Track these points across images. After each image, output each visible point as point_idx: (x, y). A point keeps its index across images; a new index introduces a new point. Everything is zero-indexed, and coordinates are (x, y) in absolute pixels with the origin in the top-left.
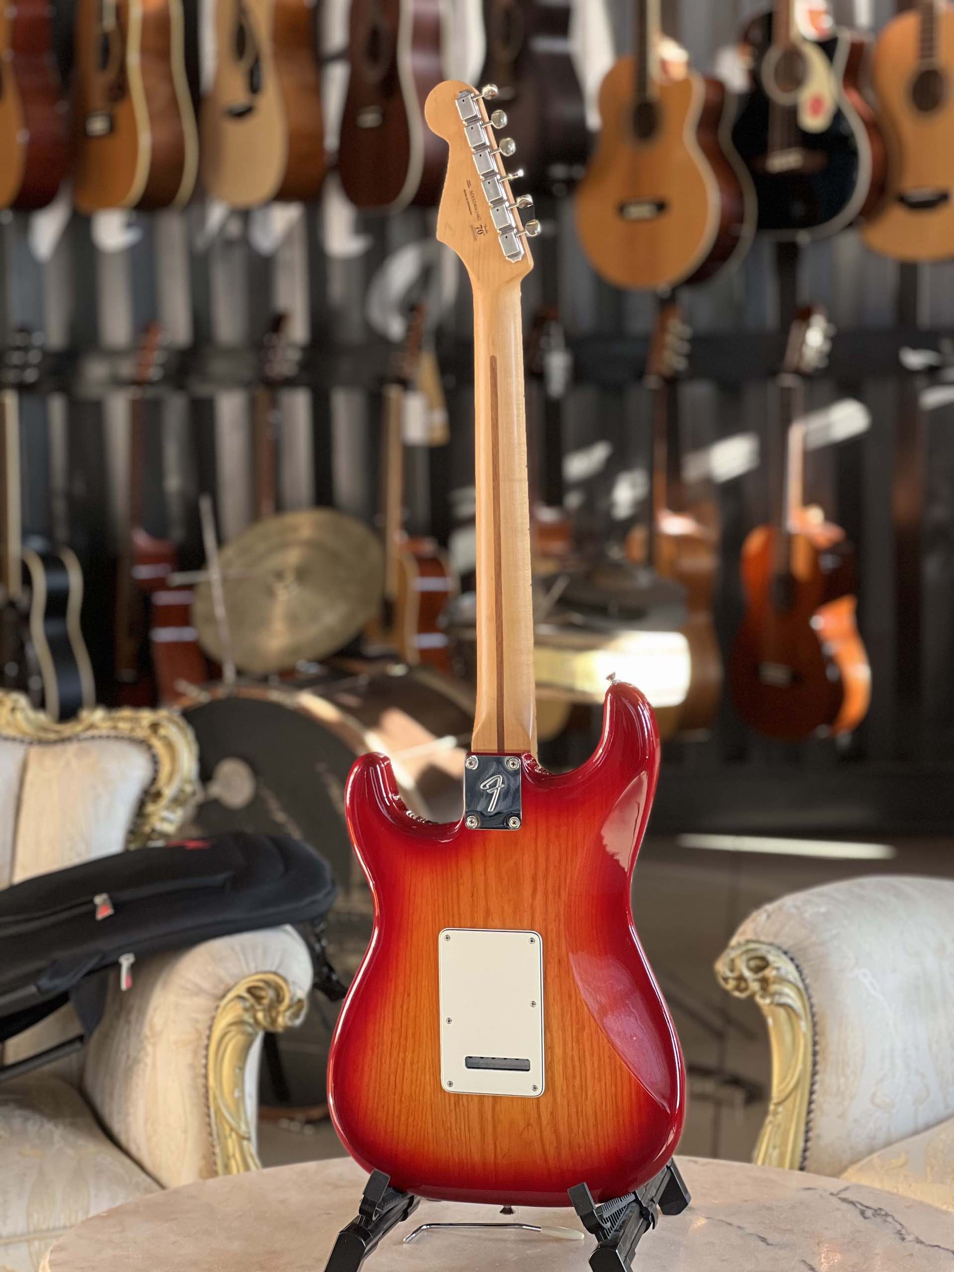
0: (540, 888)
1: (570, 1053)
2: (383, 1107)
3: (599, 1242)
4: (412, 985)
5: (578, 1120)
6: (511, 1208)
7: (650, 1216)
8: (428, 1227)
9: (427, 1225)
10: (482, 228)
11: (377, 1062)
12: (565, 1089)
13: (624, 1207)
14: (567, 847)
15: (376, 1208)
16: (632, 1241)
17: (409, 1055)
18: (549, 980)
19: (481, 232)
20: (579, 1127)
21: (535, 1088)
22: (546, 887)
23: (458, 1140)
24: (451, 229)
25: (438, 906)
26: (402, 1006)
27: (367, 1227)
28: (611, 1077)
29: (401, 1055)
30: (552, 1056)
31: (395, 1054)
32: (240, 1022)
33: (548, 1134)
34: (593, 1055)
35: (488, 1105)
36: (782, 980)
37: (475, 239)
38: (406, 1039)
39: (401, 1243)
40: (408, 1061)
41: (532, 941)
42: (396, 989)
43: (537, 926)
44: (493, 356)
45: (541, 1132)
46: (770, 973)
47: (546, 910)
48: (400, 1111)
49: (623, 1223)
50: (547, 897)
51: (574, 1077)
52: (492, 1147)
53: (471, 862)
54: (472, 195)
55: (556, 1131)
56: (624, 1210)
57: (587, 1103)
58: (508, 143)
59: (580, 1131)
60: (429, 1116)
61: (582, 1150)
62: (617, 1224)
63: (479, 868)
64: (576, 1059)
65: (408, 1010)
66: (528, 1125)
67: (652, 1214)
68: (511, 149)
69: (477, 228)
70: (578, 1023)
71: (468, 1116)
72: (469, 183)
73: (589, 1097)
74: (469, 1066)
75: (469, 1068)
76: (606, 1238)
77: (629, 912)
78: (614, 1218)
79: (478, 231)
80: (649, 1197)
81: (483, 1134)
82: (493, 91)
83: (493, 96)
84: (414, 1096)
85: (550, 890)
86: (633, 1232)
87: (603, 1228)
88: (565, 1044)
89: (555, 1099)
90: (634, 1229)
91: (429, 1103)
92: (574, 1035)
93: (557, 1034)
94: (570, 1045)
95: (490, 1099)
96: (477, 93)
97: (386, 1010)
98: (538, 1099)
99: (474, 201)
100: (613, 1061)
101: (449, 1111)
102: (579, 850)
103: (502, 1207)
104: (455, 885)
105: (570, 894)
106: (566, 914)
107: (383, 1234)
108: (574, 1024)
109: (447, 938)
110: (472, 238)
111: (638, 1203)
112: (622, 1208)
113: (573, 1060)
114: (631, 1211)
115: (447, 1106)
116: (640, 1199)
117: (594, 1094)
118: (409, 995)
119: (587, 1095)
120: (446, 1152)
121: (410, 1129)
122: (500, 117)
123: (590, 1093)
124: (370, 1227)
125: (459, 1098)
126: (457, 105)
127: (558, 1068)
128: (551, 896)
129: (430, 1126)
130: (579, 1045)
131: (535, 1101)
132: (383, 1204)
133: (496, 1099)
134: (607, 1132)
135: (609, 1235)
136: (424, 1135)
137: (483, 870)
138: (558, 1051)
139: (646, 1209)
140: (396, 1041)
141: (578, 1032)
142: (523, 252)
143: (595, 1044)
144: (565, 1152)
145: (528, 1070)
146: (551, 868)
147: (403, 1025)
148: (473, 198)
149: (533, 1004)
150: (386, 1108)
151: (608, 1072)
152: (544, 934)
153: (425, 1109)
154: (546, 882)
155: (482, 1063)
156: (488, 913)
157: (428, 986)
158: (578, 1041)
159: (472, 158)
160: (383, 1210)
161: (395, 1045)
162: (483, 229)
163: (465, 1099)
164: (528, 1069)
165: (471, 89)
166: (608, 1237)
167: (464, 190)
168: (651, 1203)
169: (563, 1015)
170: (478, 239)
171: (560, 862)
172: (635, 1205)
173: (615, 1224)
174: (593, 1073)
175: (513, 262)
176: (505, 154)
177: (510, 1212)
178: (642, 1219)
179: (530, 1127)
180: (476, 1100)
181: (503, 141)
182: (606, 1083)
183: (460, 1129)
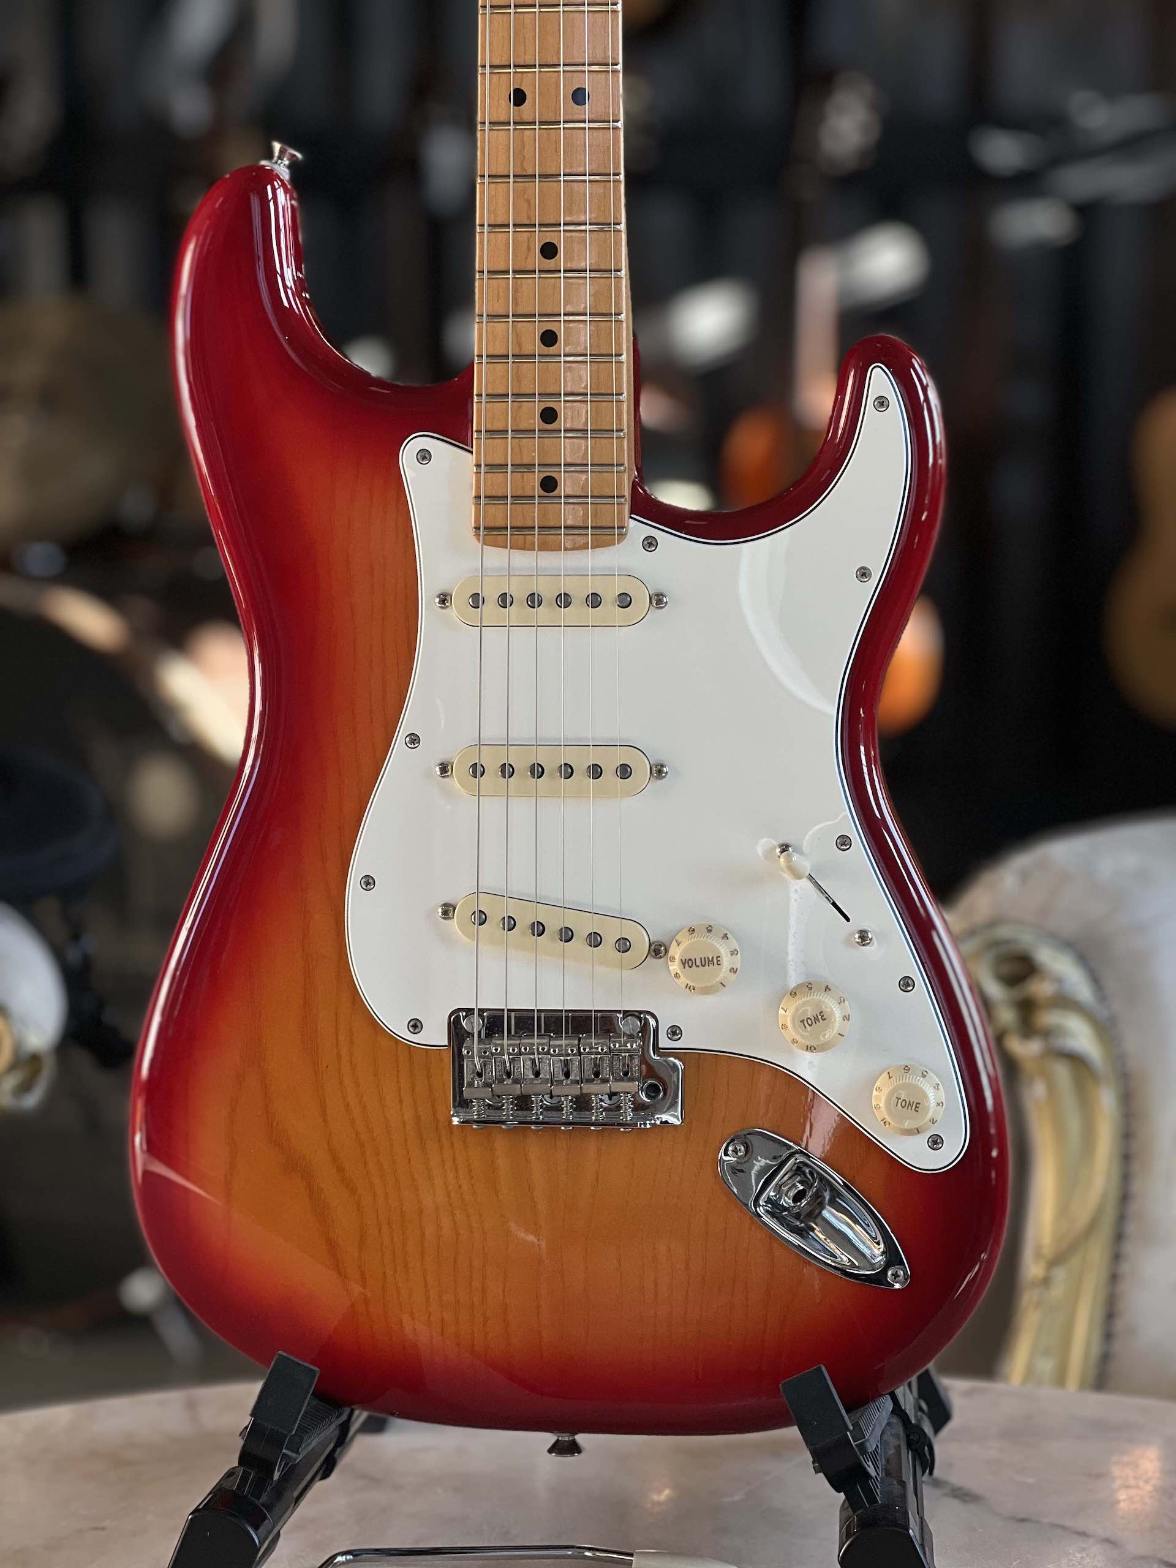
3: (854, 1511)
6: (574, 1439)
7: (927, 1447)
15: (285, 1450)
27: (258, 1498)
36: (1064, 1002)
46: (1041, 989)
49: (888, 1462)
67: (929, 1440)
76: (873, 1500)
87: (867, 1476)
103: (554, 1438)
111: (899, 1417)
114: (892, 1435)
116: (904, 1409)
160: (297, 1452)
166: (879, 1499)
172: (896, 1421)
177: (573, 1448)
178: (910, 1453)
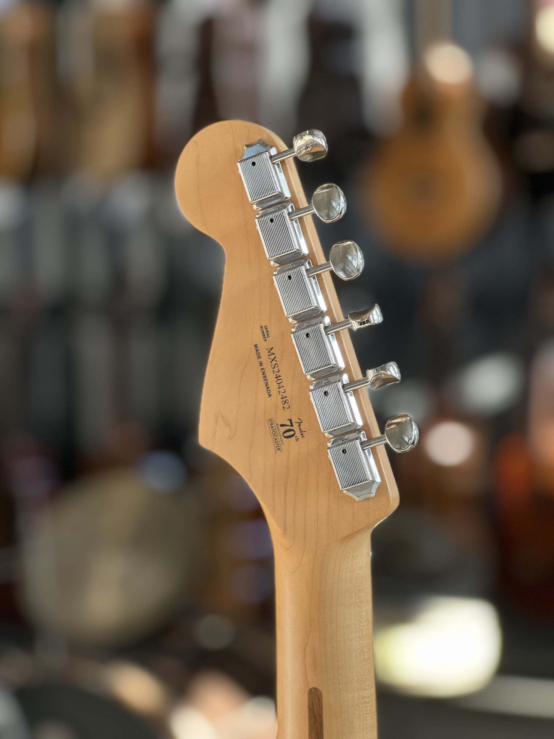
10: (292, 426)
19: (289, 433)
24: (228, 425)
37: (278, 448)
44: (316, 689)
54: (272, 357)
58: (346, 251)
68: (355, 263)
69: (282, 425)
72: (265, 333)
79: (284, 433)
82: (317, 145)
83: (315, 154)
96: (284, 147)
99: (276, 370)
110: (271, 446)
122: (330, 198)
126: (240, 172)
142: (378, 480)
148: (274, 363)
159: (273, 282)
162: (295, 427)
165: (270, 137)
167: (256, 346)
170: (283, 447)
175: (357, 499)
176: (341, 275)
181: (338, 248)
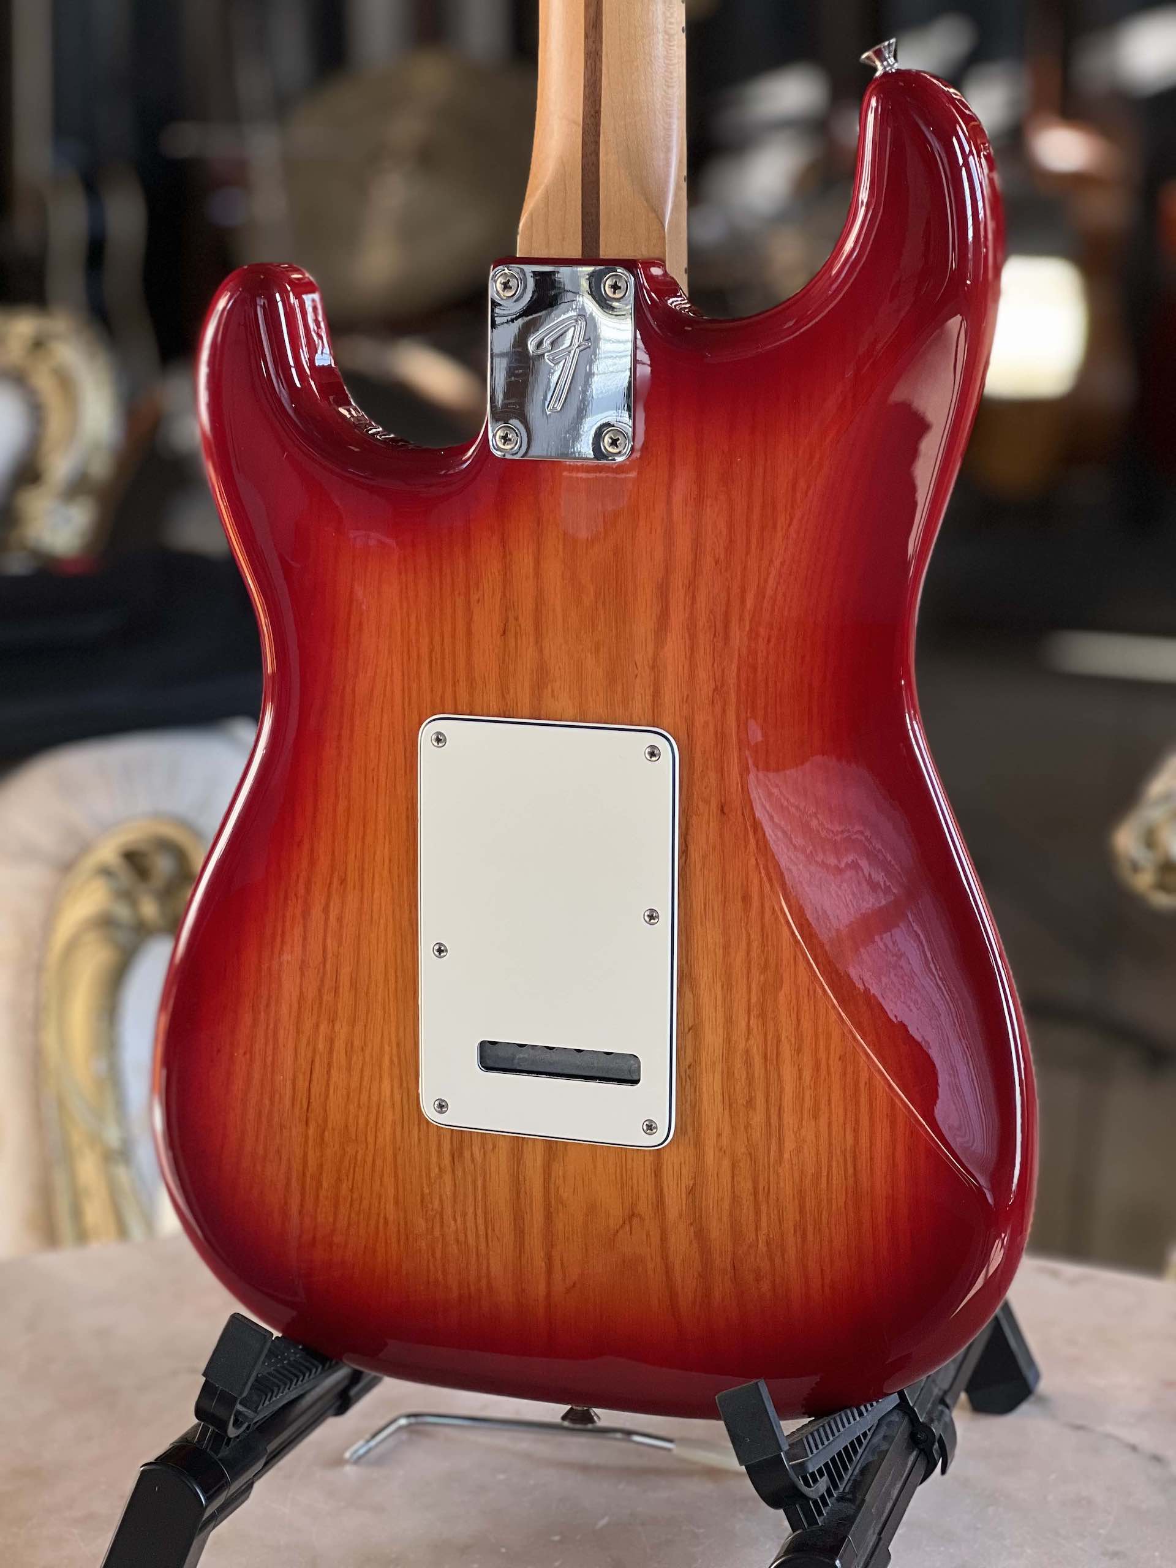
0: (678, 618)
1: (742, 1045)
2: (279, 1152)
3: (794, 1531)
4: (351, 856)
5: (758, 1212)
6: (588, 1412)
7: (936, 1446)
8: (413, 1420)
9: (409, 1416)
11: (266, 1044)
12: (727, 1131)
13: (865, 1435)
14: (750, 508)
15: (239, 1407)
16: (883, 1518)
17: (342, 1030)
18: (695, 855)
20: (757, 1228)
21: (650, 1127)
22: (691, 613)
23: (457, 1241)
25: (418, 656)
26: (326, 910)
27: (217, 1453)
28: (845, 1110)
29: (323, 1028)
30: (697, 1049)
31: (308, 1025)
32: (105, 923)
33: (681, 1243)
34: (799, 1050)
35: (534, 1163)
38: (336, 990)
39: (338, 1462)
40: (340, 1045)
41: (652, 754)
42: (313, 863)
43: (667, 720)
45: (664, 1239)
47: (692, 675)
48: (321, 1166)
49: (863, 1471)
50: (693, 637)
51: (750, 1103)
52: (540, 1263)
53: (504, 542)
55: (701, 1236)
56: (865, 1442)
57: (780, 1171)
59: (762, 1239)
60: (389, 1181)
61: (765, 1286)
62: (846, 1478)
63: (523, 560)
64: (758, 1060)
65: (340, 920)
66: (632, 1216)
67: (941, 1439)
70: (764, 969)
71: (484, 1187)
73: (786, 1156)
74: (490, 1064)
75: (488, 1068)
76: (812, 1521)
77: (909, 683)
78: (835, 1468)
80: (936, 1392)
81: (520, 1232)
84: (353, 1130)
85: (702, 621)
86: (888, 1494)
87: (806, 1498)
88: (729, 1020)
89: (700, 1157)
90: (893, 1485)
91: (389, 1153)
92: (754, 1000)
93: (710, 995)
94: (743, 1024)
95: (540, 1149)
97: (288, 914)
98: (657, 1154)
100: (850, 1070)
101: (437, 1170)
102: (782, 520)
103: (567, 1408)
104: (460, 601)
105: (753, 635)
106: (743, 687)
107: (266, 1464)
108: (755, 972)
109: (440, 739)
111: (905, 1413)
112: (858, 1439)
113: (748, 1063)
114: (885, 1437)
115: (434, 1159)
116: (911, 1405)
117: (799, 1150)
118: (343, 881)
119: (781, 1152)
120: (428, 1271)
121: (343, 1210)
123: (789, 1145)
124: (225, 1452)
125: (461, 1142)
127: (711, 1083)
128: (704, 639)
129: (391, 1207)
130: (764, 1024)
131: (649, 1159)
132: (255, 1398)
133: (553, 1147)
134: (831, 1241)
135: (820, 1513)
136: (377, 1228)
137: (531, 565)
138: (712, 1039)
139: (926, 1428)
140: (311, 993)
141: (763, 991)
143: (806, 1025)
144: (722, 1288)
145: (636, 1082)
146: (708, 562)
147: (330, 955)
149: (652, 916)
150: (284, 1157)
151: (836, 1095)
152: (683, 736)
153: (379, 1162)
154: (694, 598)
155: (519, 1059)
156: (541, 678)
157: (390, 861)
158: (762, 1015)
160: (256, 1411)
161: (310, 1002)
163: (477, 1143)
164: (635, 1078)
166: (820, 1521)
168: (940, 1407)
169: (726, 947)
171: (729, 549)
172: (897, 1419)
173: (841, 1478)
174: (799, 1098)
178: (915, 1453)
179: (635, 1221)
180: (504, 1148)
182: (830, 1124)
183: (464, 1215)
